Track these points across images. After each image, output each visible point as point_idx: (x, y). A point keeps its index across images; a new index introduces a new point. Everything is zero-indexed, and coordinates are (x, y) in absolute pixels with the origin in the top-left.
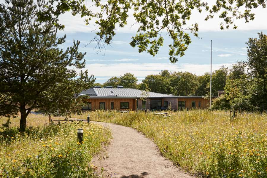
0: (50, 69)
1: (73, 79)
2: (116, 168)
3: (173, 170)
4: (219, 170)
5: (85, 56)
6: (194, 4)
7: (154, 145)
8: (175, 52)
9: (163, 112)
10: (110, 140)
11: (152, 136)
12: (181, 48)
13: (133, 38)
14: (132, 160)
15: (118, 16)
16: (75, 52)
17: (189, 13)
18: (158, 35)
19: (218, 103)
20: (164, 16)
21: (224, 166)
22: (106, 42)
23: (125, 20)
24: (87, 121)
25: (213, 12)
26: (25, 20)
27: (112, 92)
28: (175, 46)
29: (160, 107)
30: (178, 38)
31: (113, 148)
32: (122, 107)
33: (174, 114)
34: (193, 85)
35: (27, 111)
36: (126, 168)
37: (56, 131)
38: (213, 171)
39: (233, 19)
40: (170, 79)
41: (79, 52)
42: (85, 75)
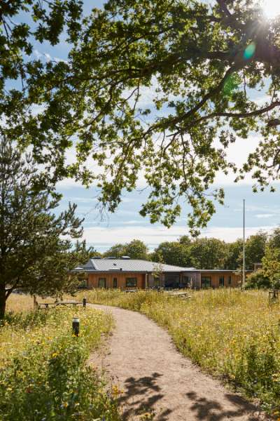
0: (38, 239)
1: (67, 251)
2: (120, 368)
3: (191, 372)
4: (250, 372)
5: (82, 223)
6: (219, 164)
7: (169, 337)
8: (196, 223)
9: (181, 292)
10: (112, 330)
11: (166, 324)
12: (202, 218)
13: (143, 205)
14: (141, 357)
15: (125, 178)
16: (70, 218)
17: (213, 175)
18: (174, 202)
19: (253, 280)
20: (182, 179)
21: (255, 368)
22: (110, 210)
23: (134, 183)
24: (82, 305)
25: (244, 172)
26: (10, 180)
27: (115, 265)
28: (195, 215)
29: (178, 284)
30: (200, 205)
31: (116, 340)
32: (128, 285)
33: (196, 293)
34: (222, 255)
35: (7, 292)
36: (133, 368)
37: (43, 319)
38: (241, 374)
39: (269, 180)
40: (191, 247)
41: (76, 218)
42: (82, 246)
